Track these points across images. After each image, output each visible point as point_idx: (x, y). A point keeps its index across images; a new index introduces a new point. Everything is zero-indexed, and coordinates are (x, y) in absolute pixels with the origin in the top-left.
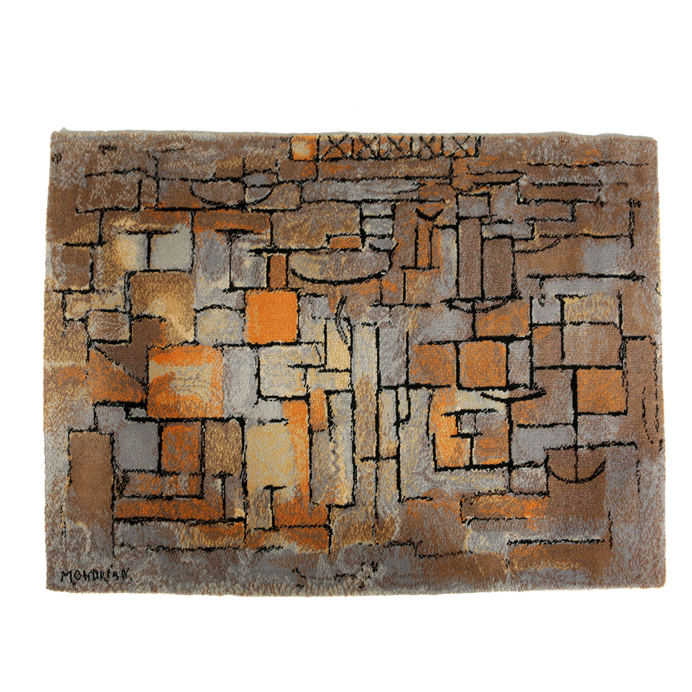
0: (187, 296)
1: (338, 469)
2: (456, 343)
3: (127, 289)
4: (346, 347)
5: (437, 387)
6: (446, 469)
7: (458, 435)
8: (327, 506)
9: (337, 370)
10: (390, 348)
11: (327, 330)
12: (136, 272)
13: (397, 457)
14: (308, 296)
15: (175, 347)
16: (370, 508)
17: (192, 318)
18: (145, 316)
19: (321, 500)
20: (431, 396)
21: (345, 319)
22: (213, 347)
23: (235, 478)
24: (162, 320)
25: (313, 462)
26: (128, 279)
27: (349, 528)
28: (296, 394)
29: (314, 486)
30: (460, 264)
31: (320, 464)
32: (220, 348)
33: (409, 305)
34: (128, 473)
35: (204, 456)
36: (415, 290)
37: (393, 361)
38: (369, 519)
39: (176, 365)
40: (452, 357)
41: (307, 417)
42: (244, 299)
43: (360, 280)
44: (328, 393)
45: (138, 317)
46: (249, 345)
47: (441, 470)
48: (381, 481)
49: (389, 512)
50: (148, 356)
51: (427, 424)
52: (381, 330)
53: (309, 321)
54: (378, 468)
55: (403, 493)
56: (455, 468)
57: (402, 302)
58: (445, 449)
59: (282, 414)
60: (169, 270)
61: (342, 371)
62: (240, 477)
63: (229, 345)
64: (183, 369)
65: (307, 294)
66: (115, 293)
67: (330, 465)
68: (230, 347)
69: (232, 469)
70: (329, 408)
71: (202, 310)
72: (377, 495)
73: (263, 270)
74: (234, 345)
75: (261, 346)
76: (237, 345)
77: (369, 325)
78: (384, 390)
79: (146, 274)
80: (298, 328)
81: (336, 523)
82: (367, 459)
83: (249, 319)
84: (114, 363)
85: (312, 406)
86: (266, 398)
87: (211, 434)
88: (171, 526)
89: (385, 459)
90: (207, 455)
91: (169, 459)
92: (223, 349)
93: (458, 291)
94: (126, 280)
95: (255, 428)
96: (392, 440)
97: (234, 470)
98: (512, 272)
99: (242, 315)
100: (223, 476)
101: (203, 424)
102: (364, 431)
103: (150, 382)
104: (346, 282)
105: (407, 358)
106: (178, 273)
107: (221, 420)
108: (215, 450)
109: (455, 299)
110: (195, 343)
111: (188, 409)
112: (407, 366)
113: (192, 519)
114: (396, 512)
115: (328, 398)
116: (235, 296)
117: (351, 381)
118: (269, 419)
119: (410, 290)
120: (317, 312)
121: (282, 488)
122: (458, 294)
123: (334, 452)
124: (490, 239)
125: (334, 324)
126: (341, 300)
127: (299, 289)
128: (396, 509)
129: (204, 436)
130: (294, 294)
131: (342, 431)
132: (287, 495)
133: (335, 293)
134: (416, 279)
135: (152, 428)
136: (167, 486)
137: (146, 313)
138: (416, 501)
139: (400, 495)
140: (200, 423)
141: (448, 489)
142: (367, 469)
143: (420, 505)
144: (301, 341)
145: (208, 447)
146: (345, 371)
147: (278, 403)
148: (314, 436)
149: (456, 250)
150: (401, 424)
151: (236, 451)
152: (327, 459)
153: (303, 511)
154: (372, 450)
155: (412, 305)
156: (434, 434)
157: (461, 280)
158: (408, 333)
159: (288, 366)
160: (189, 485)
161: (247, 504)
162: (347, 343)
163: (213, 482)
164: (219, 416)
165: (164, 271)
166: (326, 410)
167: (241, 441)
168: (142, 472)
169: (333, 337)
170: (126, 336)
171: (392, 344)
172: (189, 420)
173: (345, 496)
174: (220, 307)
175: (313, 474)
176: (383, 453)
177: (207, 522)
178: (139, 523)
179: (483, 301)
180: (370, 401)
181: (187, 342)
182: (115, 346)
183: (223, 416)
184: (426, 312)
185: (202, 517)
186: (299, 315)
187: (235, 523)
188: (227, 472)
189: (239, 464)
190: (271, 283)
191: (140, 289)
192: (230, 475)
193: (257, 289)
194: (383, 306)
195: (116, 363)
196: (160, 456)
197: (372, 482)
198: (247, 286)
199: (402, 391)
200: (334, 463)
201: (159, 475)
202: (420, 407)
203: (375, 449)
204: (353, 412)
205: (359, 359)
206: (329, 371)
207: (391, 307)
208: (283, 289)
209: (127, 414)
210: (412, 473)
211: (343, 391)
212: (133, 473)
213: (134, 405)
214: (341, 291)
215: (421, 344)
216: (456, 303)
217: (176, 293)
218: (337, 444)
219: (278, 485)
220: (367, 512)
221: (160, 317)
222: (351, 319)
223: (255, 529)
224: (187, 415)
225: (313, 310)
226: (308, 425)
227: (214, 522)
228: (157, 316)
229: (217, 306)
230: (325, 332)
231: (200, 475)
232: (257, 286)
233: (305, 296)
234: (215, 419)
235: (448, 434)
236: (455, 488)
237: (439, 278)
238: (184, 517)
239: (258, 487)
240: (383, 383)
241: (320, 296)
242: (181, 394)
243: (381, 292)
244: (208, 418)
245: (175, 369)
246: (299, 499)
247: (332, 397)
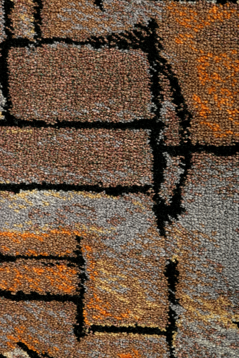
30: (69, 182)
36: (133, 303)
57: (164, 338)
93: (135, 189)
98: (89, 47)
109: (156, 198)
122: (144, 189)
124: (9, 104)
134: (106, 298)
149: (35, 193)
179: (162, 125)
237: (104, 237)
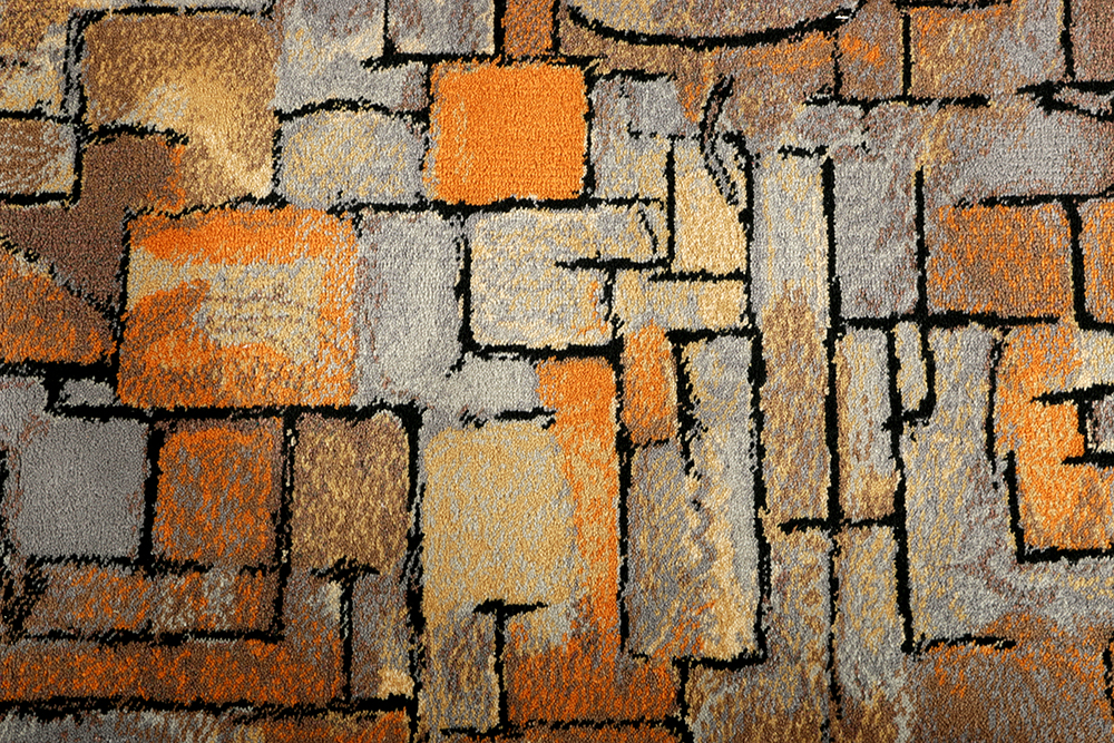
0: (255, 77)
1: (711, 555)
2: (1070, 203)
3: (73, 58)
4: (732, 213)
5: (1015, 321)
6: (1053, 554)
7: (1088, 457)
8: (676, 662)
9: (705, 276)
10: (867, 215)
11: (676, 167)
12: (102, 14)
13: (896, 520)
14: (618, 77)
15: (214, 212)
16: (814, 671)
17: (269, 134)
18: (125, 127)
19: (658, 643)
20: (997, 349)
21: (729, 138)
22: (330, 212)
23: (383, 579)
24: (176, 140)
25: (632, 532)
26: (79, 32)
27: (748, 731)
28: (581, 341)
29: (635, 603)
31: (652, 538)
32: (348, 215)
33: (921, 101)
34: (44, 567)
35: (291, 515)
37: (876, 250)
38: (811, 703)
39: (215, 260)
40: (1059, 240)
41: (614, 405)
42: (427, 84)
43: (773, 36)
44: (680, 338)
45: (103, 131)
46: (440, 206)
47: (1036, 557)
48: (846, 590)
49: (874, 680)
50: (127, 237)
51: (989, 425)
52: (837, 165)
53: (622, 145)
54: (836, 551)
55: (919, 626)
56: (1082, 553)
58: (1049, 496)
59: (537, 395)
60: (204, 10)
61: (721, 277)
62: (402, 577)
63: (378, 208)
64: (235, 273)
65: (614, 73)
66: (38, 68)
67: (685, 542)
68: (382, 214)
69: (375, 553)
70: (683, 378)
71: (298, 113)
72: (834, 629)
73: (483, 10)
74: (392, 208)
75: (475, 209)
76: (402, 208)
77: (801, 152)
78: (850, 330)
79: (135, 18)
80: (587, 162)
81: (704, 714)
82: (803, 524)
83: (439, 137)
84: (20, 257)
85: (629, 375)
86: (486, 353)
87: (314, 453)
88: (174, 725)
89: (860, 525)
90: (298, 513)
91: (179, 525)
92: (361, 217)
94: (73, 34)
95: (450, 435)
96: (878, 471)
97: (382, 556)
99: (419, 127)
100: (347, 573)
101: (289, 423)
102: (790, 443)
103: (131, 306)
104: (732, 41)
105: (920, 243)
106: (231, 16)
107: (348, 413)
108: (326, 497)
110: (276, 201)
111: (246, 381)
112: (920, 264)
113: (243, 703)
114: (899, 682)
115: (677, 352)
116: (398, 75)
117: (749, 304)
118: (496, 410)
119: (923, 61)
120: (645, 120)
121: (532, 608)
123: (697, 504)
125: (697, 150)
126: (716, 87)
127: (591, 58)
128: (896, 674)
129: (292, 459)
130: (577, 73)
131: (725, 445)
132: (550, 628)
133: (697, 68)
135: (132, 435)
136: (166, 601)
137: (129, 119)
138: (962, 649)
139: (909, 631)
140: (280, 422)
141: (1062, 615)
142: (802, 554)
143: (973, 663)
144: (596, 195)
145: (304, 489)
146: (730, 277)
147: (522, 366)
148: (635, 459)
150: (906, 425)
151: (391, 502)
152: (674, 525)
153: (600, 676)
154: (816, 500)
155: (930, 101)
156: (1011, 456)
157: (1079, 34)
158: (920, 174)
159: (557, 264)
160: (237, 600)
161: (422, 655)
162: (736, 203)
163: (315, 592)
164: (341, 402)
165: (189, 11)
166: (673, 386)
167: (406, 472)
168: (88, 562)
169: (695, 185)
170: (65, 183)
171: (872, 204)
172: (246, 413)
173: (732, 631)
174: (353, 106)
175: (632, 566)
176: (852, 505)
177: (289, 712)
178: (69, 717)
180: (810, 360)
181: (249, 198)
182: (27, 209)
183: (353, 401)
184: (972, 118)
185: (276, 695)
186: (590, 127)
187: (380, 713)
188: (361, 561)
189: (398, 540)
190: (507, 43)
191: (113, 59)
192: (368, 570)
193: (467, 58)
194: (843, 102)
195: (26, 255)
196: (150, 516)
197: (820, 590)
198: (437, 51)
199: (907, 333)
200: (696, 537)
201: (142, 572)
202: (964, 377)
203: (825, 497)
204: (755, 391)
205: (774, 246)
206: (683, 277)
207: (867, 105)
208: (544, 58)
209: (53, 397)
210: (946, 567)
211: (723, 333)
212: (58, 568)
213: (77, 371)
214: (717, 64)
215: (962, 203)
216: (1065, 95)
217: (221, 68)
218: (708, 483)
219: (520, 601)
220: (804, 682)
221: (169, 132)
222: (748, 137)
223: (445, 732)
224: (241, 399)
225: (633, 114)
226: (618, 428)
227: (313, 711)
228: (161, 128)
229: (344, 102)
230: (670, 173)
231: (273, 570)
232: (465, 49)
233: (608, 77)
234: (327, 411)
235: (1054, 454)
236: (1084, 611)
238: (217, 694)
239: (457, 604)
240: (849, 310)
241: (653, 77)
242: (226, 339)
243: (837, 67)
244: (307, 409)
245: (209, 272)
246: (587, 643)
247: (692, 350)
